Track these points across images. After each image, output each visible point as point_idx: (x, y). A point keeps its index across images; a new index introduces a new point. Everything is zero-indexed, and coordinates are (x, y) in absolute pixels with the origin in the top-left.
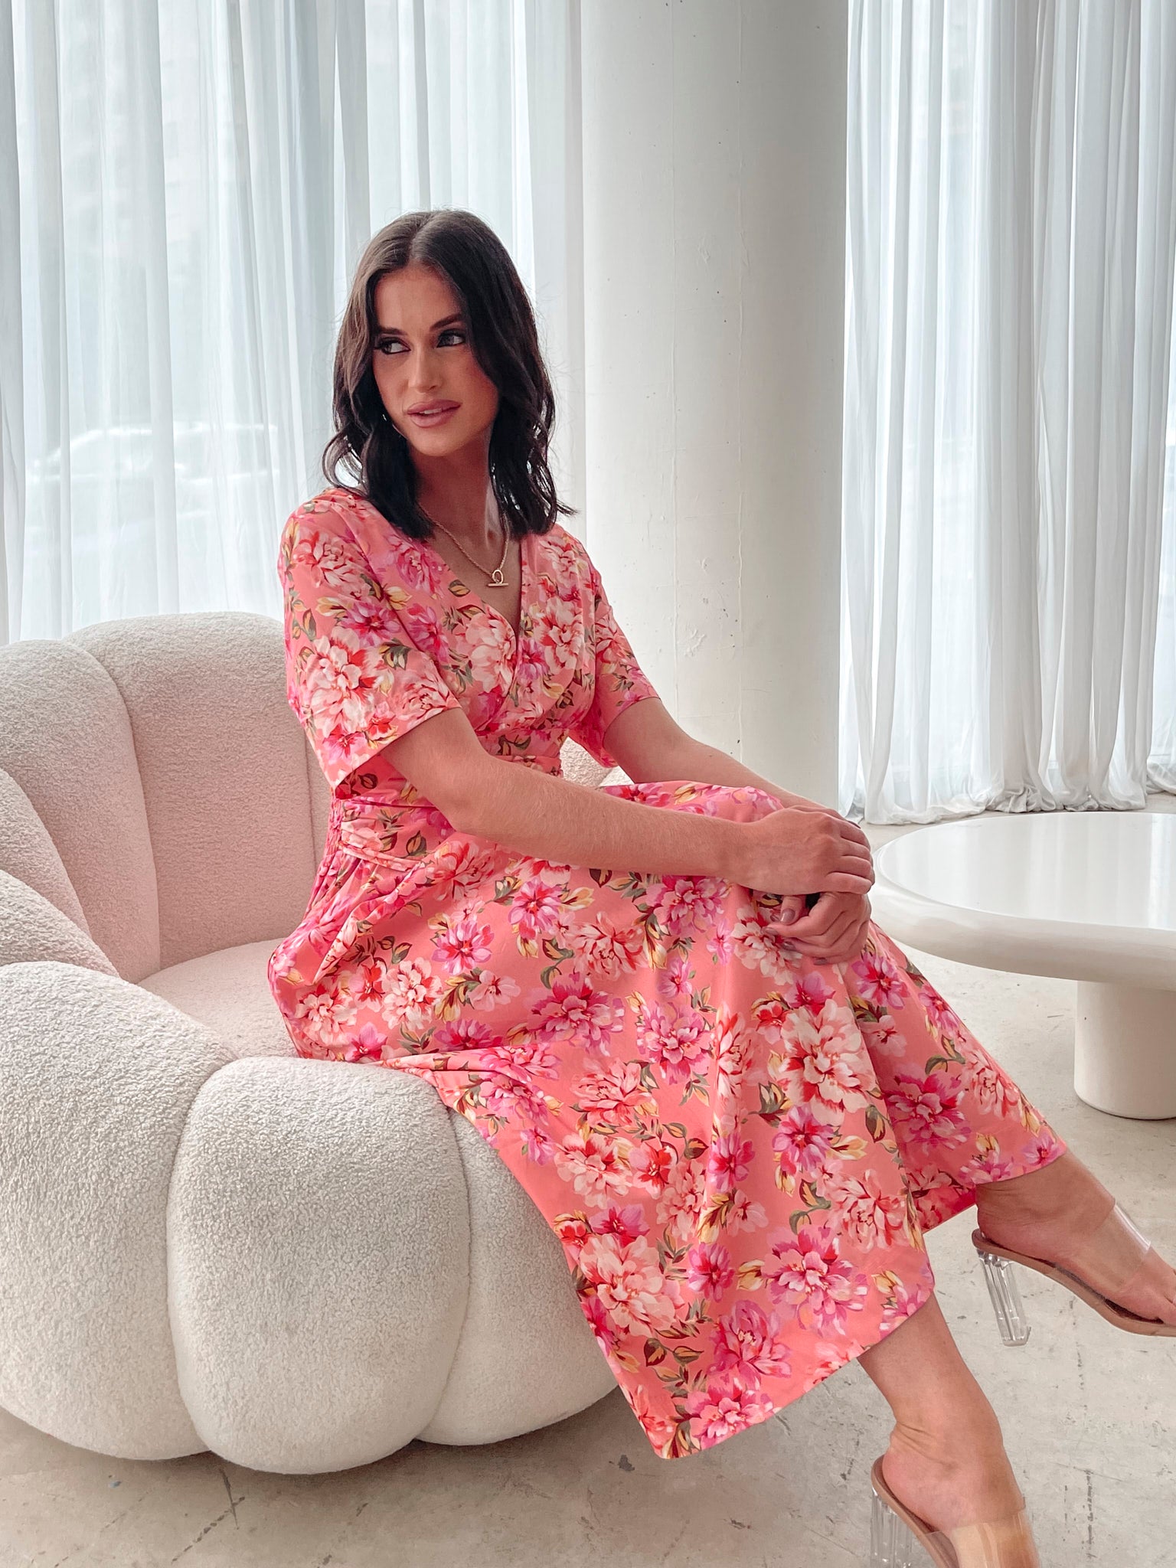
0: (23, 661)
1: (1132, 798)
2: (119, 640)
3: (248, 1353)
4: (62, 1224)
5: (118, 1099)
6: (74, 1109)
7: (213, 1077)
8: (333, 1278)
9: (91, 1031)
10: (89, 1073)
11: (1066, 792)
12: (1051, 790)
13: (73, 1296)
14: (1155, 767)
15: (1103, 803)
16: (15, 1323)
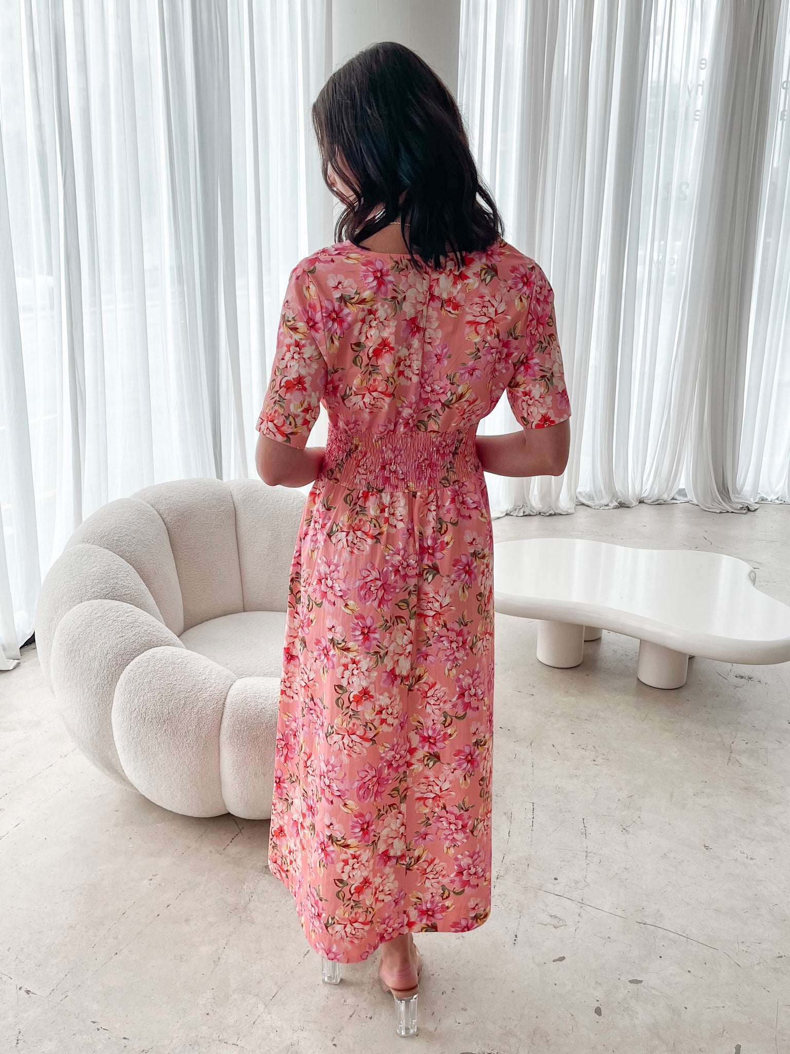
1: (569, 508)
3: (249, 783)
4: (183, 743)
5: (200, 699)
6: (184, 704)
7: (231, 688)
9: (187, 674)
10: (189, 690)
11: (541, 506)
12: (534, 505)
13: (187, 766)
14: (580, 493)
15: (556, 511)
16: (165, 776)
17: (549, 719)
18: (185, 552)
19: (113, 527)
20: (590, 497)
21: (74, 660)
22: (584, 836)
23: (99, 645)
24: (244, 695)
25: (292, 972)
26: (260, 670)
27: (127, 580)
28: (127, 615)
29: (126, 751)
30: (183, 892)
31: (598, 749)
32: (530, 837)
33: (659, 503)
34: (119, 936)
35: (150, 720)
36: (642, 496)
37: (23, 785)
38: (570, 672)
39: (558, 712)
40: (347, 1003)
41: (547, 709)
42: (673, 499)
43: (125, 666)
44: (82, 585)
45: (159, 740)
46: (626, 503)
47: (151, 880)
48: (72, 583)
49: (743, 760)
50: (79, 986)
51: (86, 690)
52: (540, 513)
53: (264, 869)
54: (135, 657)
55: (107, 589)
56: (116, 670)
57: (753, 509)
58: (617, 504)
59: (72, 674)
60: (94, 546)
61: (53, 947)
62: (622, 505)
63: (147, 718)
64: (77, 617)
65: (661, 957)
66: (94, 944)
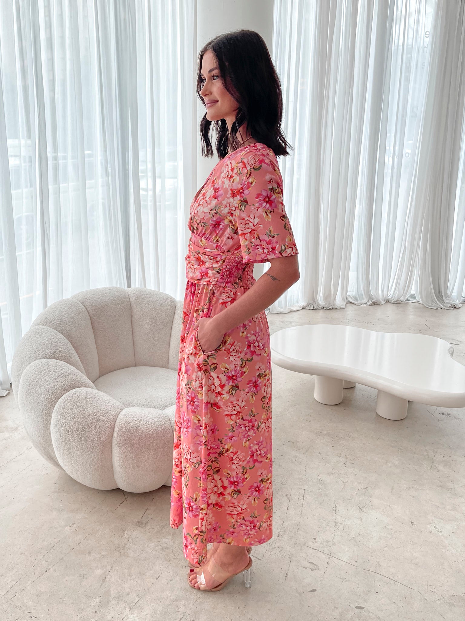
0: (66, 307)
1: (341, 305)
2: (86, 298)
3: (129, 472)
4: (90, 446)
5: (101, 420)
6: (92, 423)
7: (120, 414)
8: (147, 457)
9: (94, 405)
10: (94, 415)
11: (324, 303)
12: (320, 302)
13: (93, 460)
14: (349, 296)
15: (334, 307)
16: (80, 465)
17: (319, 437)
18: (101, 330)
19: (57, 316)
20: (355, 298)
21: (30, 395)
22: (335, 512)
23: (44, 386)
24: (127, 418)
25: (148, 589)
26: (140, 403)
27: (63, 347)
28: (61, 368)
29: (58, 449)
30: (89, 535)
31: (348, 456)
32: (301, 511)
33: (398, 303)
34: (49, 560)
35: (72, 431)
36: (388, 298)
37: (4, 465)
38: (334, 407)
39: (325, 432)
40: (179, 611)
41: (318, 430)
42: (407, 300)
43: (59, 399)
44: (37, 350)
45: (77, 444)
46: (378, 302)
47: (71, 527)
48: (31, 349)
49: (441, 467)
50: (23, 590)
51: (37, 413)
52: (324, 308)
53: (138, 523)
54: (64, 394)
55: (51, 353)
56: (53, 401)
57: (458, 307)
58: (372, 303)
59: (29, 402)
60: (45, 327)
61: (10, 565)
62: (375, 304)
63: (70, 430)
64: (33, 369)
65: (377, 593)
66: (34, 564)
